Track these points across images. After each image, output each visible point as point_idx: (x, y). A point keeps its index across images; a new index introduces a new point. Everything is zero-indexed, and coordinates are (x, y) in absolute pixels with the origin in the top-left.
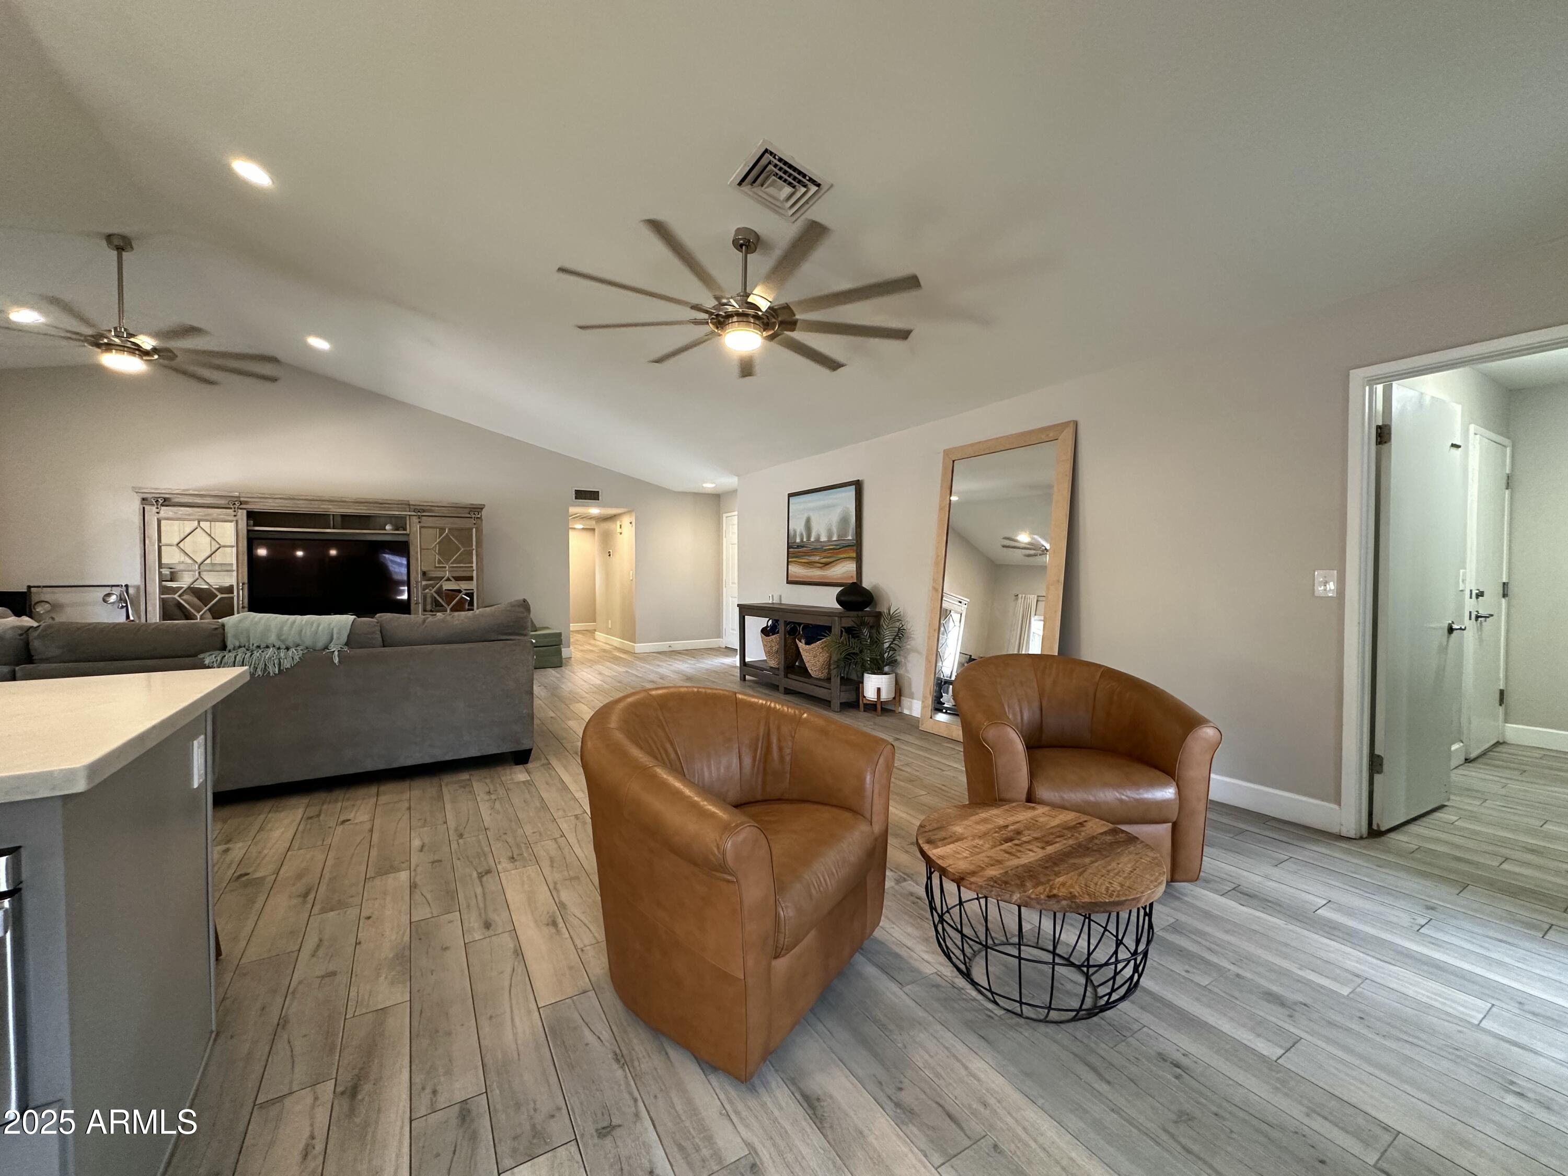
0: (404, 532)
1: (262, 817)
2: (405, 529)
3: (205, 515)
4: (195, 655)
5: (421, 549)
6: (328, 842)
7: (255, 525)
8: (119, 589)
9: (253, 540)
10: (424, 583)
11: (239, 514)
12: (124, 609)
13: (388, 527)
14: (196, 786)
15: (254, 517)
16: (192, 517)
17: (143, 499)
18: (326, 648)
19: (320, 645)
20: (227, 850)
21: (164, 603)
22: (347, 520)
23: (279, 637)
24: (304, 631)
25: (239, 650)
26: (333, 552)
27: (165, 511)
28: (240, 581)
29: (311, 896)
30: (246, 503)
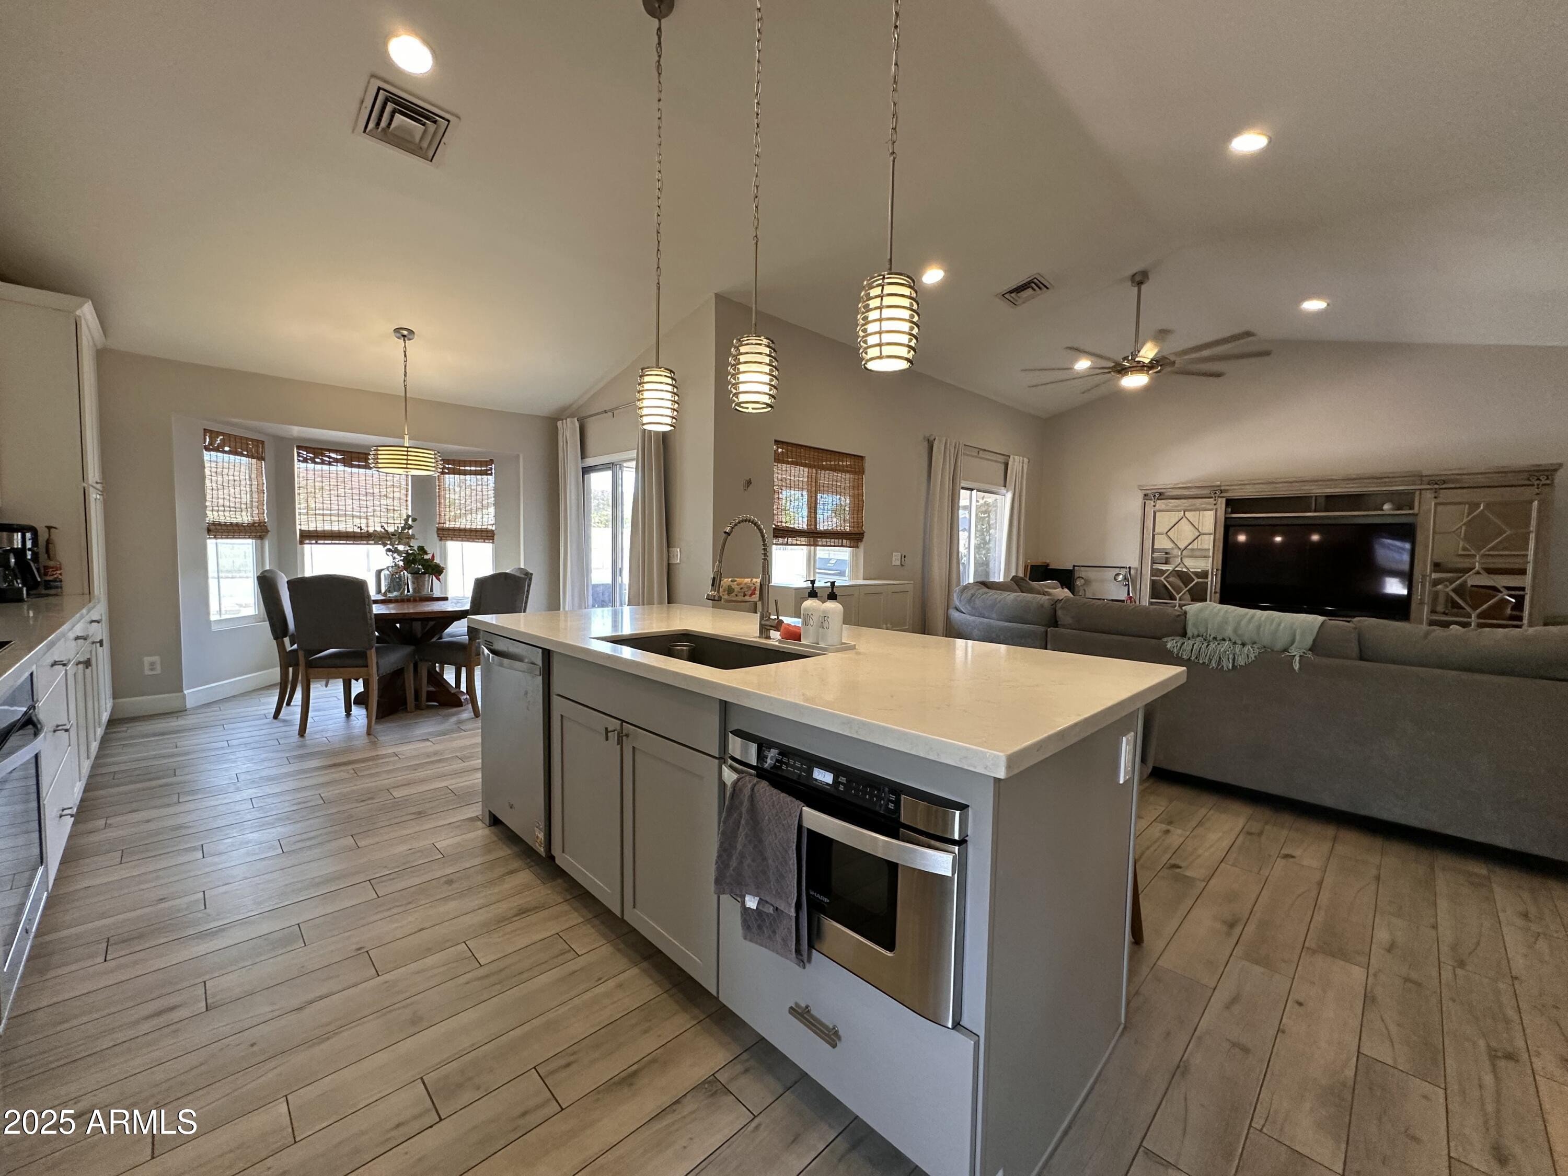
0: (1411, 512)
1: (1203, 811)
2: (1412, 508)
3: (1190, 506)
4: (1160, 638)
5: (1434, 533)
6: (1265, 872)
7: (1232, 512)
8: (1124, 570)
9: (1230, 528)
10: (1434, 576)
11: (1219, 502)
12: (1127, 587)
13: (1386, 507)
14: (1121, 782)
15: (1233, 504)
16: (1179, 508)
17: (1145, 495)
18: (1286, 650)
19: (1279, 646)
20: (1167, 832)
21: (1153, 583)
22: (1332, 501)
23: (1235, 631)
24: (1262, 629)
25: (1198, 639)
26: (1315, 538)
27: (1161, 504)
28: (1215, 567)
29: (1238, 930)
30: (1226, 491)
